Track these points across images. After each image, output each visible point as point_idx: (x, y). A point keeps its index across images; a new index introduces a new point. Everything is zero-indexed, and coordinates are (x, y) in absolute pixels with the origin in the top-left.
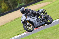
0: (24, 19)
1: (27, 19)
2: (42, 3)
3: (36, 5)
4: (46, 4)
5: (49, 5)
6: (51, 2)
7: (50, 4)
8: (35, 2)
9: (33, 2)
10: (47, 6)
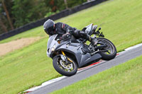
0: (55, 47)
1: (61, 47)
3: (5, 44)
4: (30, 40)
7: (38, 42)
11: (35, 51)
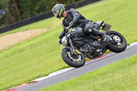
2: (27, 30)
3: (13, 34)
4: (37, 32)
5: (43, 35)
6: (48, 28)
7: (45, 34)
8: (11, 26)
9: (5, 26)
10: (38, 36)
11: (42, 42)
